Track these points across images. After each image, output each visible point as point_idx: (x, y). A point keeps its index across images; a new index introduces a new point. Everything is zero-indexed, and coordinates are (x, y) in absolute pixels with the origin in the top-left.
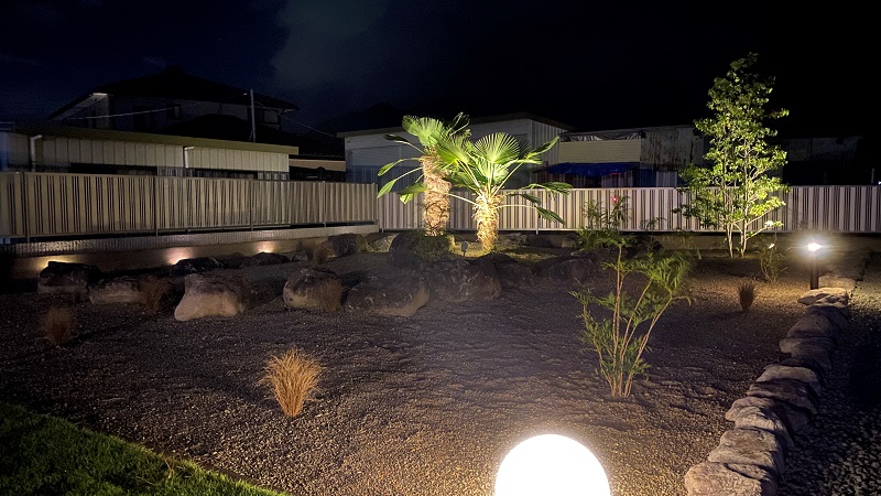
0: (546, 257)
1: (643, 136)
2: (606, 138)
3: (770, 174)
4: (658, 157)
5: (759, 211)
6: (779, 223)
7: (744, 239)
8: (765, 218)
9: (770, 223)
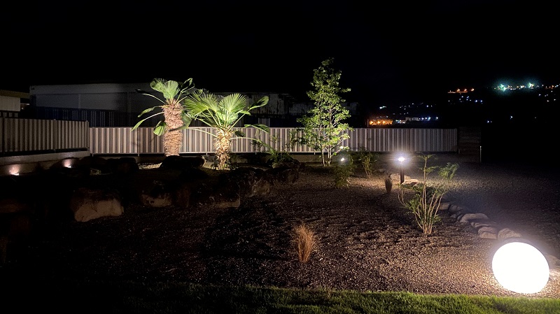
3: (342, 121)
6: (347, 147)
7: (330, 156)
9: (342, 147)
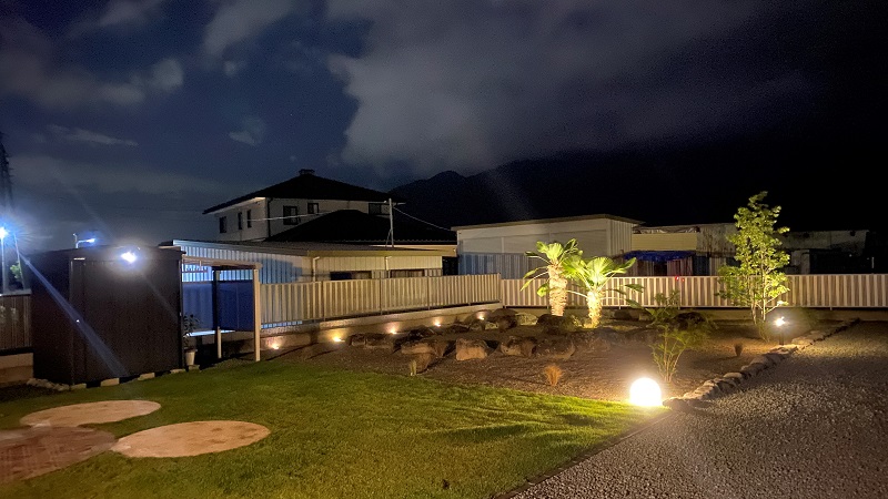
0: (632, 328)
1: (698, 230)
2: (669, 231)
4: (710, 246)
5: (773, 294)
6: (786, 303)
7: (763, 313)
8: (777, 299)
9: (781, 302)
